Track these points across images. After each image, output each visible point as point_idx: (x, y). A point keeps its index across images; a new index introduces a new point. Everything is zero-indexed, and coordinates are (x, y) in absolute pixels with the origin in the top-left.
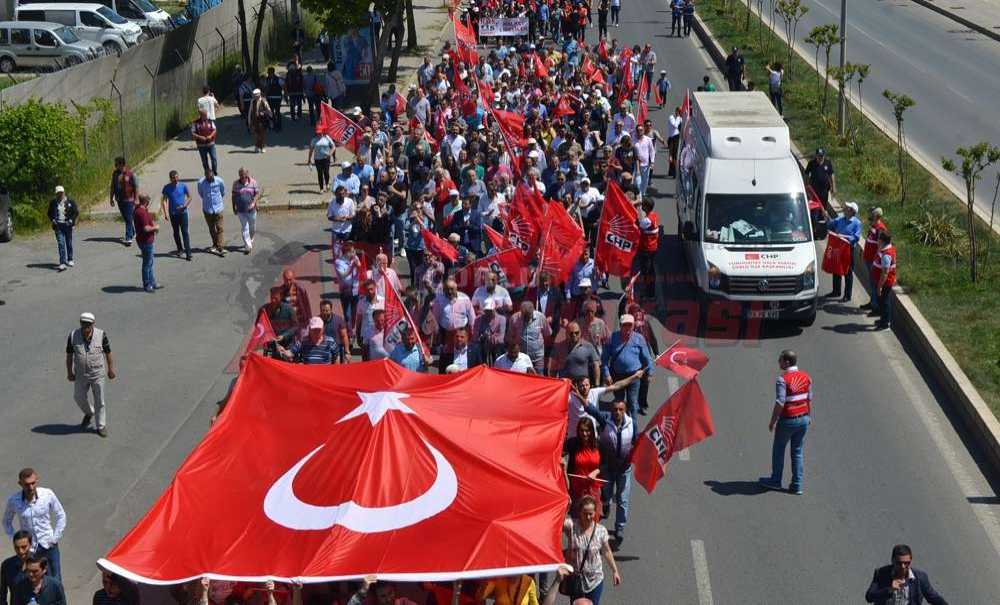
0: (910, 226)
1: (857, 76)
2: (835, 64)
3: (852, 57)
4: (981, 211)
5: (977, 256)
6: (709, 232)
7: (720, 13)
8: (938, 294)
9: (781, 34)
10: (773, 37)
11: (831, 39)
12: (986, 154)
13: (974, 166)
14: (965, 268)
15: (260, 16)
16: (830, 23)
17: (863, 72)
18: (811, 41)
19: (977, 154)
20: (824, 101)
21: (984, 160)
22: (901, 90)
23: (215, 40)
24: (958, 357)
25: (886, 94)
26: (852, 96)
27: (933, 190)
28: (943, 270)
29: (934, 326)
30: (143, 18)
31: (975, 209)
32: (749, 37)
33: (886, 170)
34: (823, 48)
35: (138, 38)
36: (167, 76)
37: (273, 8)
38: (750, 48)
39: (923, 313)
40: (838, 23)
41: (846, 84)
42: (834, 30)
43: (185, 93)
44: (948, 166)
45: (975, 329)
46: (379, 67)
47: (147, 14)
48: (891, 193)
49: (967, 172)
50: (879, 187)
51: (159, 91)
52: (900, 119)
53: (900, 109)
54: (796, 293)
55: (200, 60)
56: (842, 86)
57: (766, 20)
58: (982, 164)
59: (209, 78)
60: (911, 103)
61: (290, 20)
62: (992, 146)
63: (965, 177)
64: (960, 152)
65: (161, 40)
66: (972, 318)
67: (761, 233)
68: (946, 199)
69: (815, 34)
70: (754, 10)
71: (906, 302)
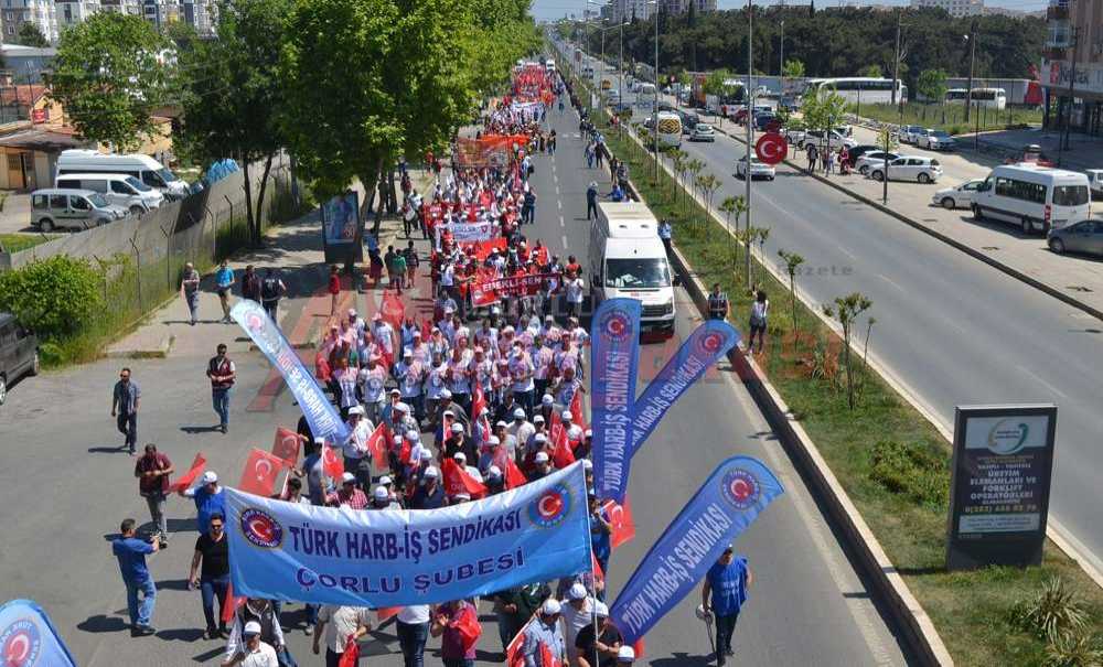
0: (801, 363)
1: (759, 238)
2: (743, 228)
3: (757, 221)
4: (857, 347)
5: (853, 387)
6: (609, 281)
7: (653, 185)
8: (822, 420)
9: (700, 201)
10: (694, 204)
11: (739, 207)
12: (858, 302)
13: (848, 312)
14: (844, 396)
15: (263, 185)
16: (739, 195)
17: (764, 235)
18: (723, 210)
19: (851, 303)
20: (735, 259)
21: (857, 308)
22: (793, 250)
23: (224, 206)
24: (836, 472)
25: (780, 254)
26: (755, 251)
27: (823, 332)
28: (827, 399)
29: (817, 446)
30: (165, 186)
31: (852, 345)
32: (676, 206)
33: (783, 316)
34: (733, 215)
35: (161, 204)
36: (181, 235)
37: (276, 179)
38: (676, 216)
39: (810, 435)
40: (744, 195)
41: (751, 245)
42: (742, 200)
43: (196, 250)
44: (828, 313)
45: (852, 449)
46: (361, 228)
47: (169, 183)
48: (787, 336)
49: (843, 318)
50: (777, 330)
51: (175, 247)
52: (792, 274)
53: (792, 266)
54: (661, 315)
55: (210, 225)
56: (748, 246)
57: (689, 190)
58: (856, 311)
59: (217, 239)
60: (800, 261)
61: (290, 189)
62: (863, 296)
63: (842, 322)
64: (837, 301)
65: (178, 202)
66: (849, 439)
67: (640, 282)
68: (832, 340)
69: (726, 203)
70: (679, 181)
71: (796, 427)
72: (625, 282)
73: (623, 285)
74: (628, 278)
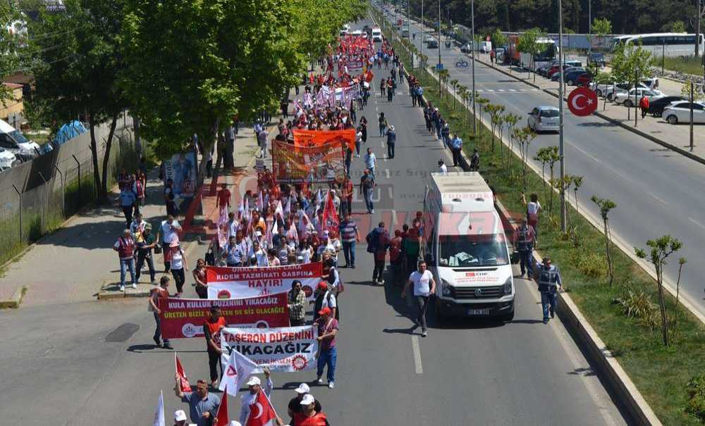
0: (616, 302)
1: (573, 186)
2: (557, 176)
3: (571, 170)
4: (669, 286)
5: (666, 325)
6: (442, 260)
7: (472, 138)
8: (638, 356)
9: (517, 152)
10: (511, 155)
11: (553, 157)
12: (669, 244)
13: (660, 254)
14: (659, 334)
15: (109, 145)
16: (553, 146)
17: (578, 182)
18: (538, 160)
19: (662, 245)
20: (551, 205)
21: (668, 249)
22: (606, 195)
23: (72, 165)
24: (653, 405)
25: (594, 200)
26: (569, 197)
27: (635, 273)
28: (642, 336)
29: (635, 381)
30: (17, 147)
31: (664, 284)
32: (494, 157)
33: (598, 258)
34: (548, 165)
35: (13, 164)
36: (32, 192)
37: (120, 139)
38: (495, 166)
39: (627, 371)
40: (558, 145)
41: (566, 192)
42: (556, 150)
43: (46, 206)
44: (640, 255)
45: (667, 383)
46: (201, 184)
47: (21, 145)
48: (602, 276)
49: (655, 259)
50: (592, 271)
51: (25, 204)
52: (605, 218)
53: (606, 210)
54: (500, 297)
55: (60, 182)
56: (562, 193)
57: (506, 142)
58: (667, 252)
59: (66, 195)
60: (613, 206)
61: (134, 148)
62: (673, 237)
63: (654, 263)
64: (649, 243)
65: (29, 162)
66: (664, 375)
67: (476, 260)
68: (646, 280)
69: (541, 153)
70: (497, 134)
71: (614, 363)
72: (459, 260)
73: (457, 264)
74: (462, 256)
